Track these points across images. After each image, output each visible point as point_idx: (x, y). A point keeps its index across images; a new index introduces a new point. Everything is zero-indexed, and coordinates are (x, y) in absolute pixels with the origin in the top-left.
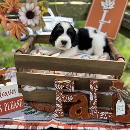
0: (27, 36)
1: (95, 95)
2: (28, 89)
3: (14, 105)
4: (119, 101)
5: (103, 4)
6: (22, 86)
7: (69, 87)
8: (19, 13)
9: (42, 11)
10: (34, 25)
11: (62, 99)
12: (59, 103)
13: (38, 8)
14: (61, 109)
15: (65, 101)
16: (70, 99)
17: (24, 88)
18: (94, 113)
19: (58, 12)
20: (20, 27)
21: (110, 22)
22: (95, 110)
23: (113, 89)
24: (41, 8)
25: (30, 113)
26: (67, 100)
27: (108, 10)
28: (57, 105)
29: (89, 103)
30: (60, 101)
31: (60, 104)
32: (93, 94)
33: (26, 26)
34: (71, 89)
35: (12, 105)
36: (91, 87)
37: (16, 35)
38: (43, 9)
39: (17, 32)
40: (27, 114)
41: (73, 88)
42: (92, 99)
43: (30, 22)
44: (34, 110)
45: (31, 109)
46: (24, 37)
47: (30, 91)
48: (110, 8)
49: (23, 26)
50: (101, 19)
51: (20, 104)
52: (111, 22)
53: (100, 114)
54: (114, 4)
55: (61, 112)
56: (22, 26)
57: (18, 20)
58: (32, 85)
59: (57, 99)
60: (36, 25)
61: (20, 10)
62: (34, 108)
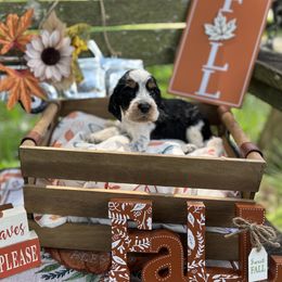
0: (43, 101)
1: (199, 235)
2: (49, 221)
3: (19, 257)
4: (254, 250)
5: (208, 29)
6: (35, 215)
7: (140, 218)
8: (27, 52)
9: (76, 47)
10: (58, 78)
11: (125, 245)
12: (118, 254)
13: (67, 40)
14: (122, 267)
15: (132, 250)
16: (144, 244)
17: (39, 218)
18: (196, 275)
20: (28, 83)
21: (225, 68)
22: (199, 269)
23: (239, 222)
24: (73, 39)
25: (54, 276)
26: (136, 248)
27: (219, 41)
28: (115, 258)
29: (186, 253)
30: (121, 249)
31: (121, 256)
32: (195, 234)
33: (42, 79)
34: (146, 223)
35: (14, 259)
36: (191, 218)
37: (20, 101)
38: (79, 41)
39: (23, 94)
40: (47, 277)
41: (150, 220)
42: (191, 244)
43: (50, 72)
44: (61, 268)
45: (54, 267)
46: (37, 103)
47: (52, 226)
48: (225, 37)
49: (36, 81)
50: (206, 62)
51: (31, 255)
52: (229, 67)
53: (211, 276)
54: (234, 27)
55: (123, 273)
56: (32, 82)
57: (23, 68)
59: (114, 244)
60: (63, 78)
61: (28, 46)
62: (63, 263)
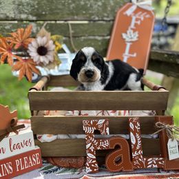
0: (39, 76)
1: (137, 135)
2: (46, 138)
3: (28, 161)
4: (170, 140)
5: (124, 36)
6: (38, 136)
7: (102, 128)
8: (29, 48)
9: (56, 46)
10: (47, 62)
11: (94, 146)
12: (90, 152)
13: (51, 42)
14: (93, 159)
15: (99, 148)
16: (105, 145)
17: (40, 137)
18: (138, 160)
19: (74, 47)
20: (30, 65)
21: (135, 55)
22: (139, 156)
23: (159, 125)
24: (54, 43)
25: (51, 172)
26: (101, 147)
27: (131, 42)
28: (89, 154)
29: (131, 147)
30: (92, 148)
31: (92, 153)
32: (135, 135)
33: (38, 63)
34: (106, 131)
35: (26, 162)
36: (131, 125)
37: (25, 75)
38: (57, 43)
39: (27, 71)
40: (47, 173)
41: (108, 129)
42: (133, 141)
43: (42, 59)
44: (55, 167)
45: (50, 167)
46: (36, 77)
47: (49, 141)
48: (133, 40)
49: (34, 64)
50: (124, 52)
51: (36, 160)
52: (137, 55)
53: (147, 160)
54: (137, 35)
55: (94, 164)
57: (27, 58)
58: (51, 133)
59: (88, 146)
60: (50, 62)
61: (30, 45)
62: (55, 164)
